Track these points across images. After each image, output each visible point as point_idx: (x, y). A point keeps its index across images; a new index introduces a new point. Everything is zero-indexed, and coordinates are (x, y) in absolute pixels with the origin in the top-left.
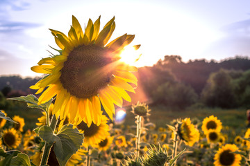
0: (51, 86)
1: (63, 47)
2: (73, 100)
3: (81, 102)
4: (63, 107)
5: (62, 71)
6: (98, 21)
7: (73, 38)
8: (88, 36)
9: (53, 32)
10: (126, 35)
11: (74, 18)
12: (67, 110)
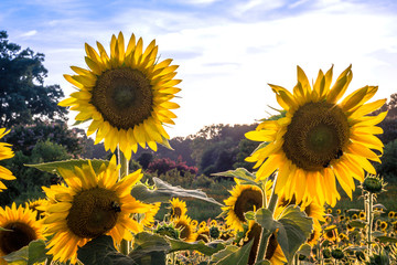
0: (272, 157)
1: (288, 108)
2: (300, 174)
3: (310, 175)
4: (288, 183)
5: (285, 137)
6: (330, 72)
7: (299, 94)
8: (318, 91)
9: (274, 88)
10: (367, 87)
11: (300, 70)
12: (294, 187)
